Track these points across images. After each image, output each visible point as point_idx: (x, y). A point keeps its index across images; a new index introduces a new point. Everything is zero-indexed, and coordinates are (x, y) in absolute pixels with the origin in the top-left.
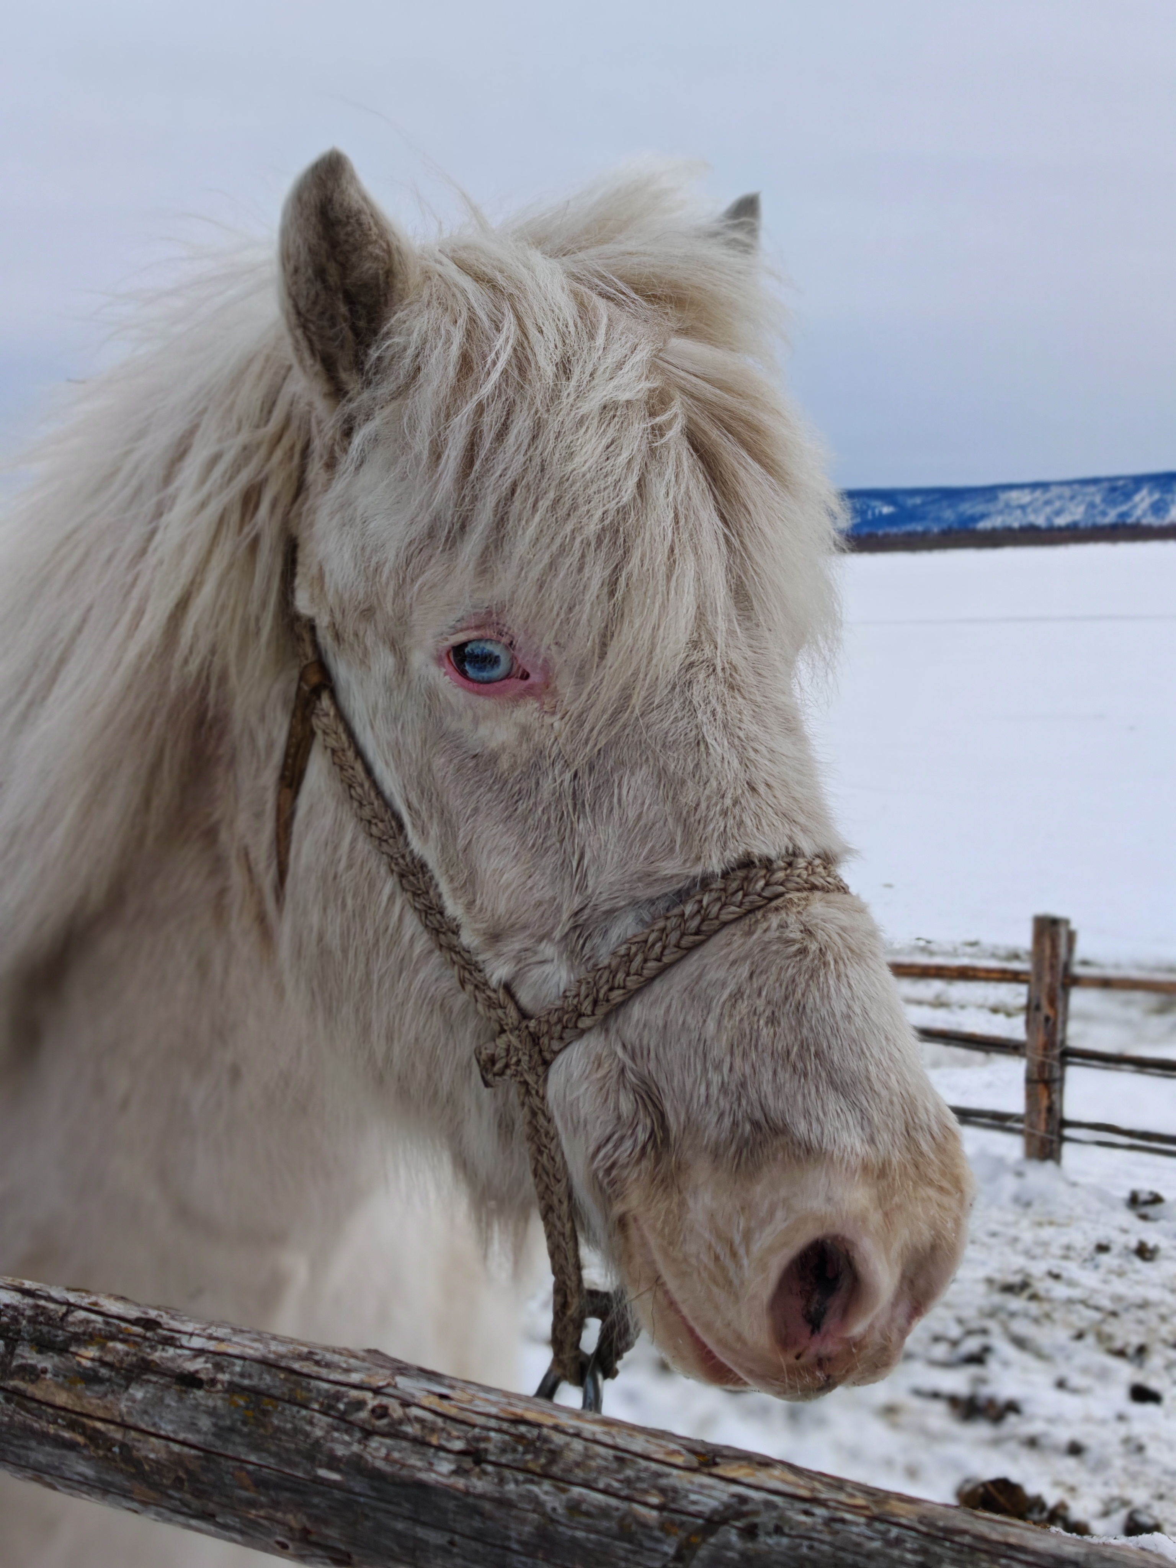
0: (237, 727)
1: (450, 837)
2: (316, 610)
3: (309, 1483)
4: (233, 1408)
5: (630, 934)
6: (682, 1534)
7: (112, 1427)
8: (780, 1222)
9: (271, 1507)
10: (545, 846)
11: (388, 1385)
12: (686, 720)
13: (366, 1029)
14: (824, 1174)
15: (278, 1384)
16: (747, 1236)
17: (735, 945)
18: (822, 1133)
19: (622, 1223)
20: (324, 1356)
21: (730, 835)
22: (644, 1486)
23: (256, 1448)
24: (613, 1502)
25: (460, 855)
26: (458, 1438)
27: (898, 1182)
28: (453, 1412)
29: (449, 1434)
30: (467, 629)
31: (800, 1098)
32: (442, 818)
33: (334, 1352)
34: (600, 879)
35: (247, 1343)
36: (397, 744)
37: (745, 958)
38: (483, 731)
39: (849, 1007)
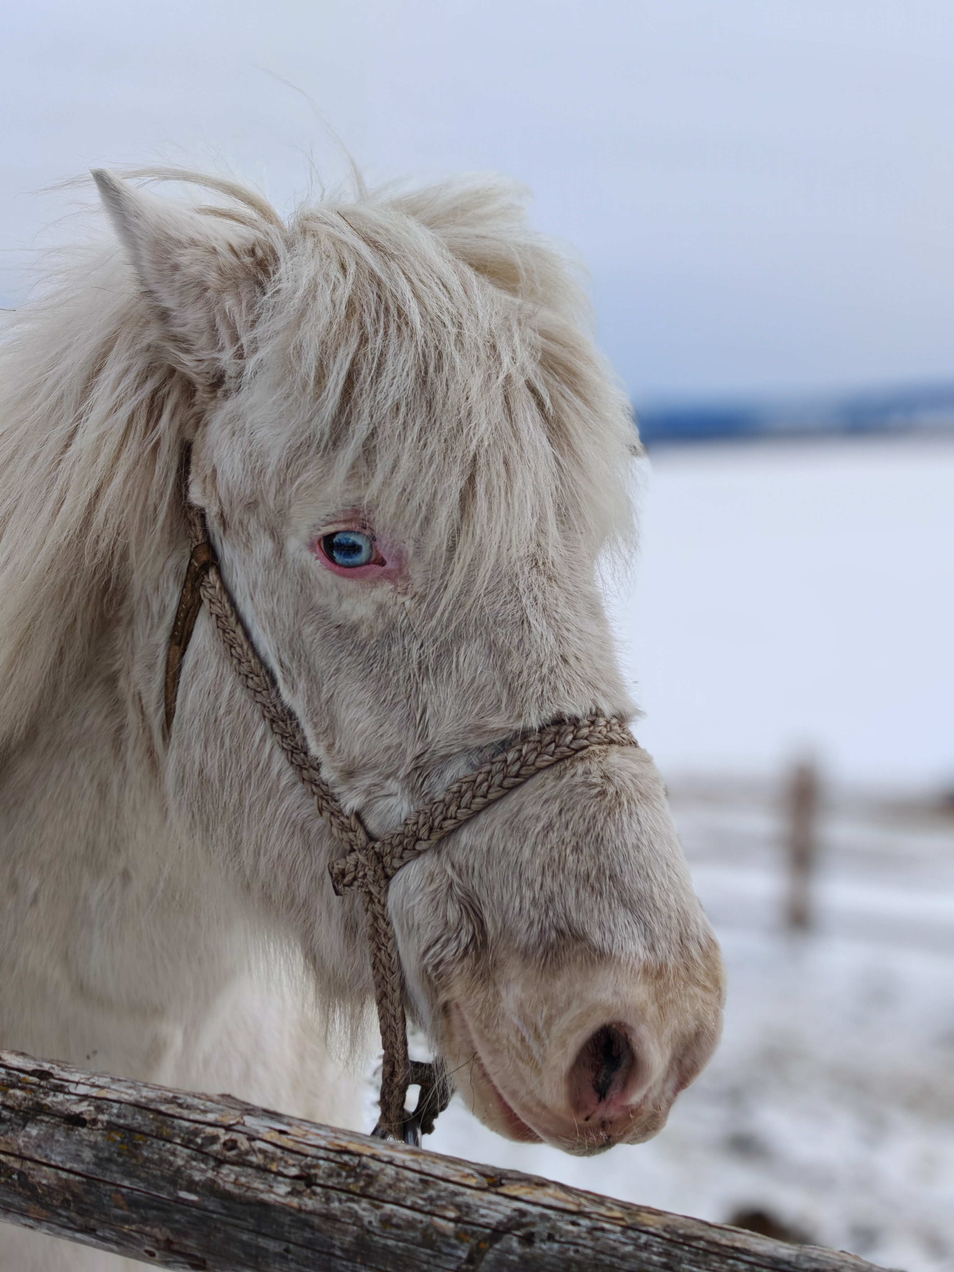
0: (136, 593)
1: (315, 691)
2: (207, 501)
3: (172, 1203)
4: (110, 1142)
5: (461, 775)
6: (473, 1241)
7: (12, 1158)
8: (575, 1010)
9: (140, 1223)
10: (394, 701)
11: (238, 1123)
12: (513, 603)
13: (237, 848)
14: (612, 973)
15: (147, 1123)
16: (549, 1021)
17: (548, 787)
18: (613, 941)
19: (446, 1009)
20: (186, 1100)
21: (546, 697)
22: (444, 1203)
23: (129, 1175)
24: (418, 1216)
25: (323, 706)
26: (294, 1165)
27: (672, 981)
28: (290, 1145)
29: (286, 1162)
30: (336, 522)
31: (596, 912)
32: (309, 675)
33: (194, 1096)
34: (439, 729)
35: (123, 1090)
36: (273, 613)
37: (556, 798)
38: (346, 606)
39: (638, 839)
